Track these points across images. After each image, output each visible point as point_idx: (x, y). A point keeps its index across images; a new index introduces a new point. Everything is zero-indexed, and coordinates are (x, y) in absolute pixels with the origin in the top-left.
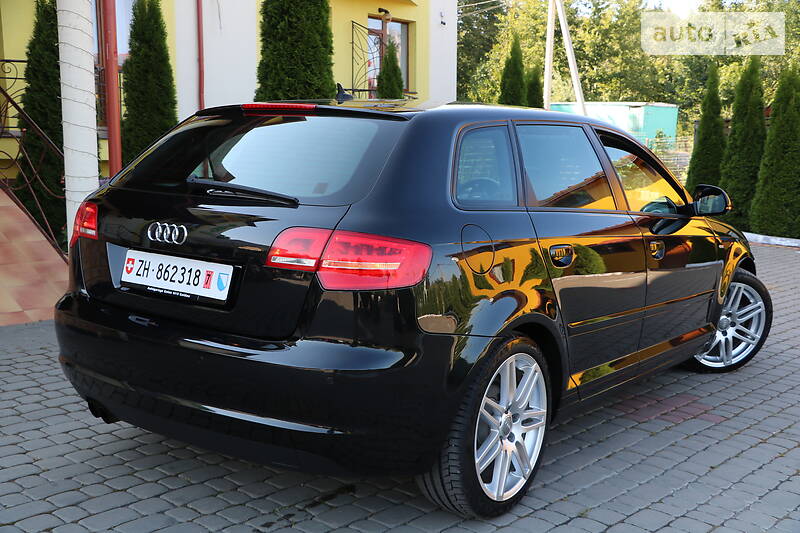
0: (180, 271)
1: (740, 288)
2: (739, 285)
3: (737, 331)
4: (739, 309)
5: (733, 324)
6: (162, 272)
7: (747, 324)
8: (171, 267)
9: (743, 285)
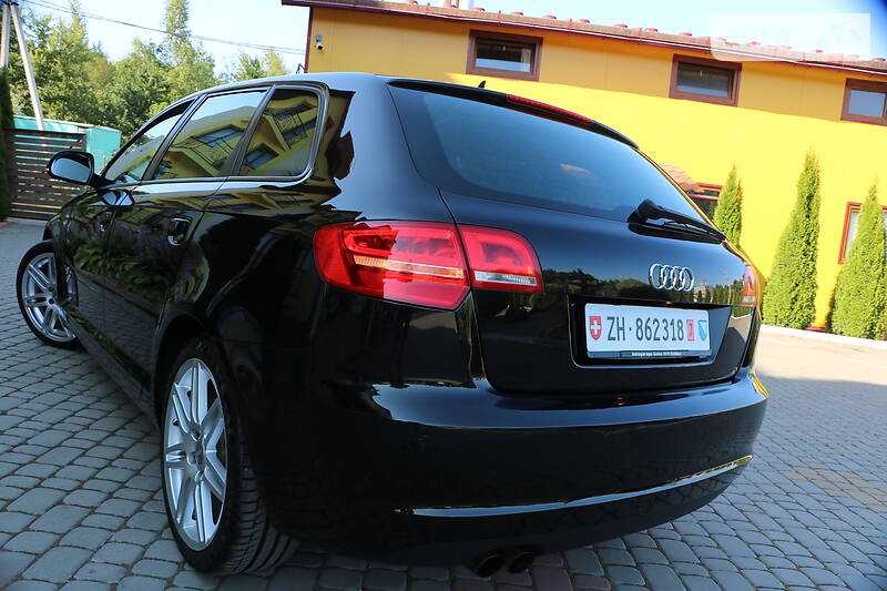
6: (642, 329)
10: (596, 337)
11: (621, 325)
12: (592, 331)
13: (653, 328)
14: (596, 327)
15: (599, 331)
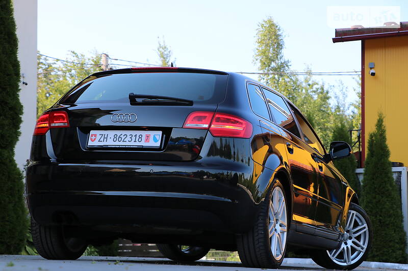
0: (129, 137)
1: (353, 214)
2: (352, 212)
3: (353, 242)
4: (353, 228)
5: (350, 238)
7: (358, 238)
8: (123, 135)
9: (355, 212)
10: (93, 141)
11: (106, 137)
12: (91, 139)
13: (123, 138)
14: (93, 138)
15: (95, 139)
